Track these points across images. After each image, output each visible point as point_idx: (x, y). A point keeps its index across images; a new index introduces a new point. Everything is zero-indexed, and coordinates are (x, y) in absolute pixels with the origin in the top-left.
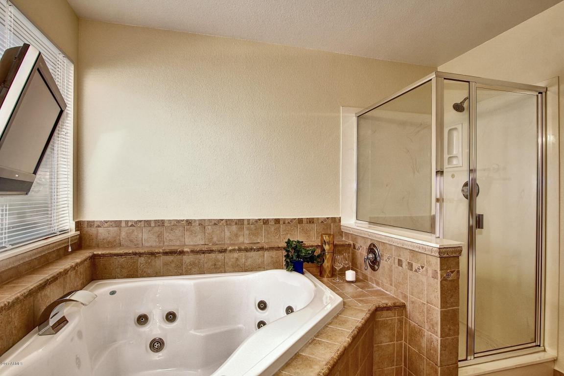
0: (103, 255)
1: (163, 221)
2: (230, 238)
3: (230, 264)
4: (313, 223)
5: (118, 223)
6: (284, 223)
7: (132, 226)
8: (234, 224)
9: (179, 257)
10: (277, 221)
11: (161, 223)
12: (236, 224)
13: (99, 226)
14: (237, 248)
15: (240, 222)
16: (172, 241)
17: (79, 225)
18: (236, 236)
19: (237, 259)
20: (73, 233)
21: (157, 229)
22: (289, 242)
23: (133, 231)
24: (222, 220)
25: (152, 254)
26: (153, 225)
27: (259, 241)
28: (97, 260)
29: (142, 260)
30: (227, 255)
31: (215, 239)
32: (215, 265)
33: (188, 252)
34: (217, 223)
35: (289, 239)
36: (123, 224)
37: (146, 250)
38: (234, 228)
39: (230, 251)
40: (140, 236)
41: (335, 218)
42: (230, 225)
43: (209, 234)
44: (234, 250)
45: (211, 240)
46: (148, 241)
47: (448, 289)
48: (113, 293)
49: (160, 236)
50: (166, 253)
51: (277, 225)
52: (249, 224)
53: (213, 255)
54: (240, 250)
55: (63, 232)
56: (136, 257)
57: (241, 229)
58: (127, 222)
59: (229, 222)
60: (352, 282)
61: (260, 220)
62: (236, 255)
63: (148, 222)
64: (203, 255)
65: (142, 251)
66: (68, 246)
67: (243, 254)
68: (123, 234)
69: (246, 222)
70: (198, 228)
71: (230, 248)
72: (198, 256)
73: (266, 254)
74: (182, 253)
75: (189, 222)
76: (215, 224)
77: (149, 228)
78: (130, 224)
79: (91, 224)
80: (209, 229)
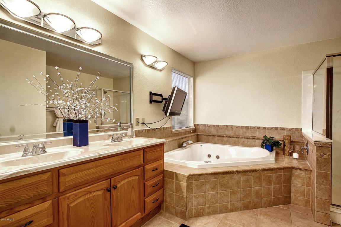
0: (200, 135)
1: (218, 125)
2: (243, 133)
3: (241, 143)
4: (284, 130)
5: (205, 125)
6: (268, 129)
7: (209, 126)
8: (244, 128)
9: (222, 138)
10: (264, 128)
11: (218, 126)
12: (245, 128)
13: (200, 126)
14: (243, 137)
15: (247, 127)
16: (221, 132)
17: (195, 125)
18: (245, 133)
19: (244, 142)
20: (193, 127)
21: (216, 128)
22: (265, 137)
23: (209, 128)
24: (240, 126)
25: (214, 136)
26: (215, 126)
27: (255, 136)
28: (199, 136)
29: (211, 137)
30: (240, 139)
31: (237, 133)
32: (235, 142)
33: (225, 137)
34: (237, 127)
35: (265, 136)
36: (207, 126)
37: (212, 135)
38: (245, 130)
39: (241, 138)
40: (211, 130)
41: (298, 129)
42: (243, 128)
43: (234, 131)
44: (242, 138)
45: (235, 133)
46: (214, 132)
47: (322, 162)
48: (201, 146)
49: (217, 130)
50: (218, 136)
51: (265, 130)
52: (251, 128)
53: (234, 139)
54: (245, 138)
55: (190, 127)
56: (209, 136)
57: (247, 130)
58: (208, 125)
59: (242, 127)
60: (296, 159)
61: (256, 127)
62: (243, 140)
63: (214, 125)
64: (230, 138)
65: (211, 135)
66: (191, 131)
67: (246, 140)
68: (207, 129)
69: (250, 128)
70: (230, 129)
71: (241, 137)
72: (229, 138)
73: (256, 141)
74: (223, 137)
75: (227, 126)
76: (237, 128)
77: (214, 128)
78: (208, 126)
79: (198, 125)
80: (235, 129)
